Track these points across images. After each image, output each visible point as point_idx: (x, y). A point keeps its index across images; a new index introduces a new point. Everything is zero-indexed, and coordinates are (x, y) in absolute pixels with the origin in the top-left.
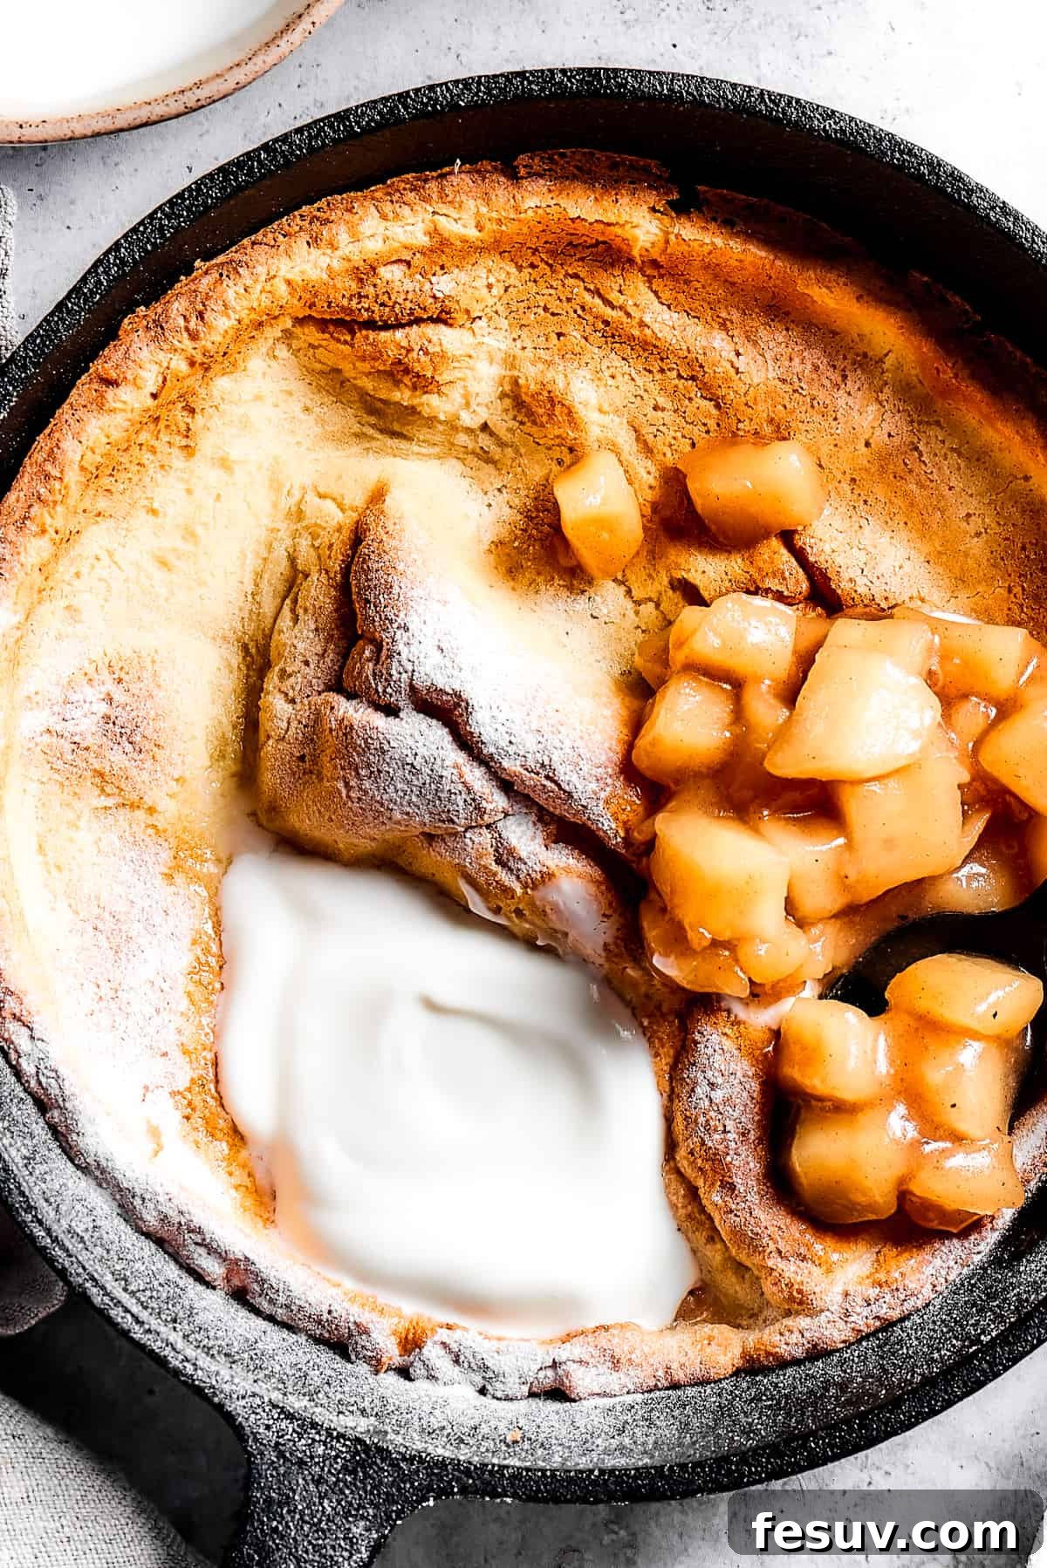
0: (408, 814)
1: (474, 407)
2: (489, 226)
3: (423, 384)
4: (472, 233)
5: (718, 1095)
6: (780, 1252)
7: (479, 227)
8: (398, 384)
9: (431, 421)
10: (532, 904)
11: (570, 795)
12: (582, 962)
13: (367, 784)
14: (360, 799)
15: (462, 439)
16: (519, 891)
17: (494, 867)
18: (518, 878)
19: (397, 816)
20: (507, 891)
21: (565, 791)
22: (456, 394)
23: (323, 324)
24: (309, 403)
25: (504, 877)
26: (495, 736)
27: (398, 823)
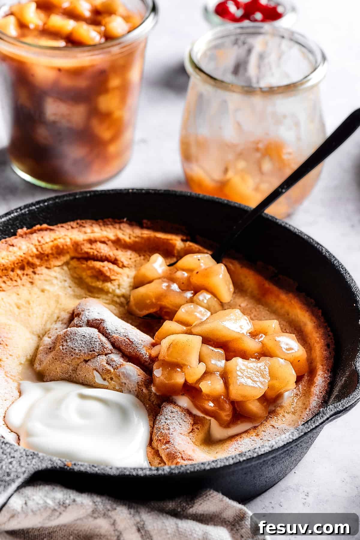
0: (80, 350)
1: (121, 289)
2: (133, 238)
3: (107, 279)
4: (127, 239)
5: (168, 422)
6: (182, 457)
7: (130, 238)
8: (98, 279)
9: (107, 293)
10: (115, 374)
11: (132, 342)
12: (130, 392)
13: (69, 344)
14: (66, 348)
15: (116, 299)
16: (112, 370)
17: (106, 365)
18: (113, 367)
19: (77, 351)
20: (108, 371)
21: (131, 341)
22: (116, 283)
23: (78, 259)
24: (71, 285)
25: (108, 367)
26: (111, 328)
27: (77, 354)
